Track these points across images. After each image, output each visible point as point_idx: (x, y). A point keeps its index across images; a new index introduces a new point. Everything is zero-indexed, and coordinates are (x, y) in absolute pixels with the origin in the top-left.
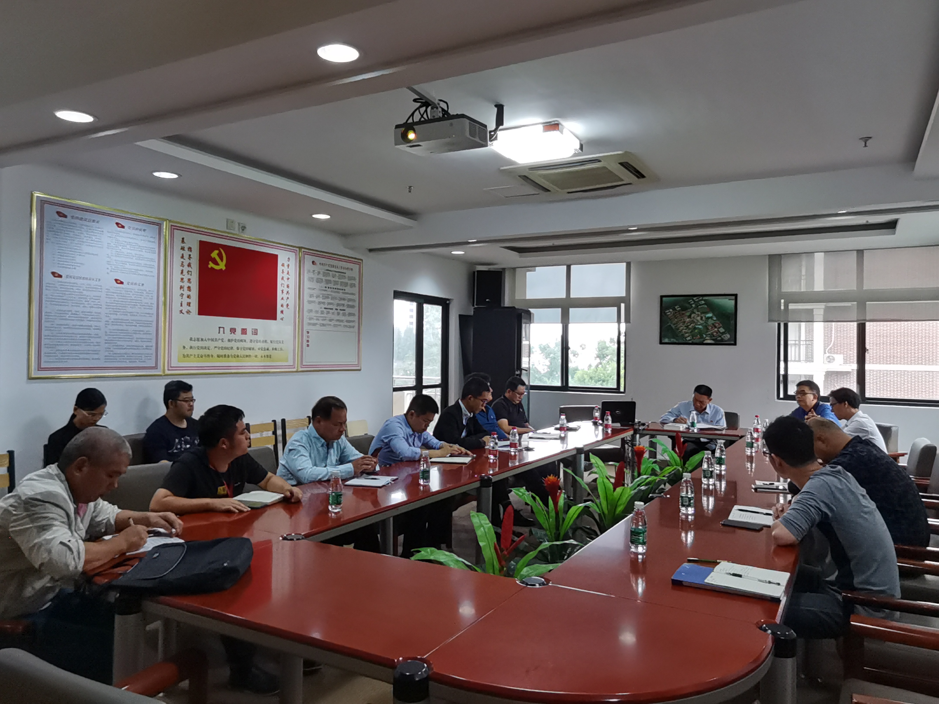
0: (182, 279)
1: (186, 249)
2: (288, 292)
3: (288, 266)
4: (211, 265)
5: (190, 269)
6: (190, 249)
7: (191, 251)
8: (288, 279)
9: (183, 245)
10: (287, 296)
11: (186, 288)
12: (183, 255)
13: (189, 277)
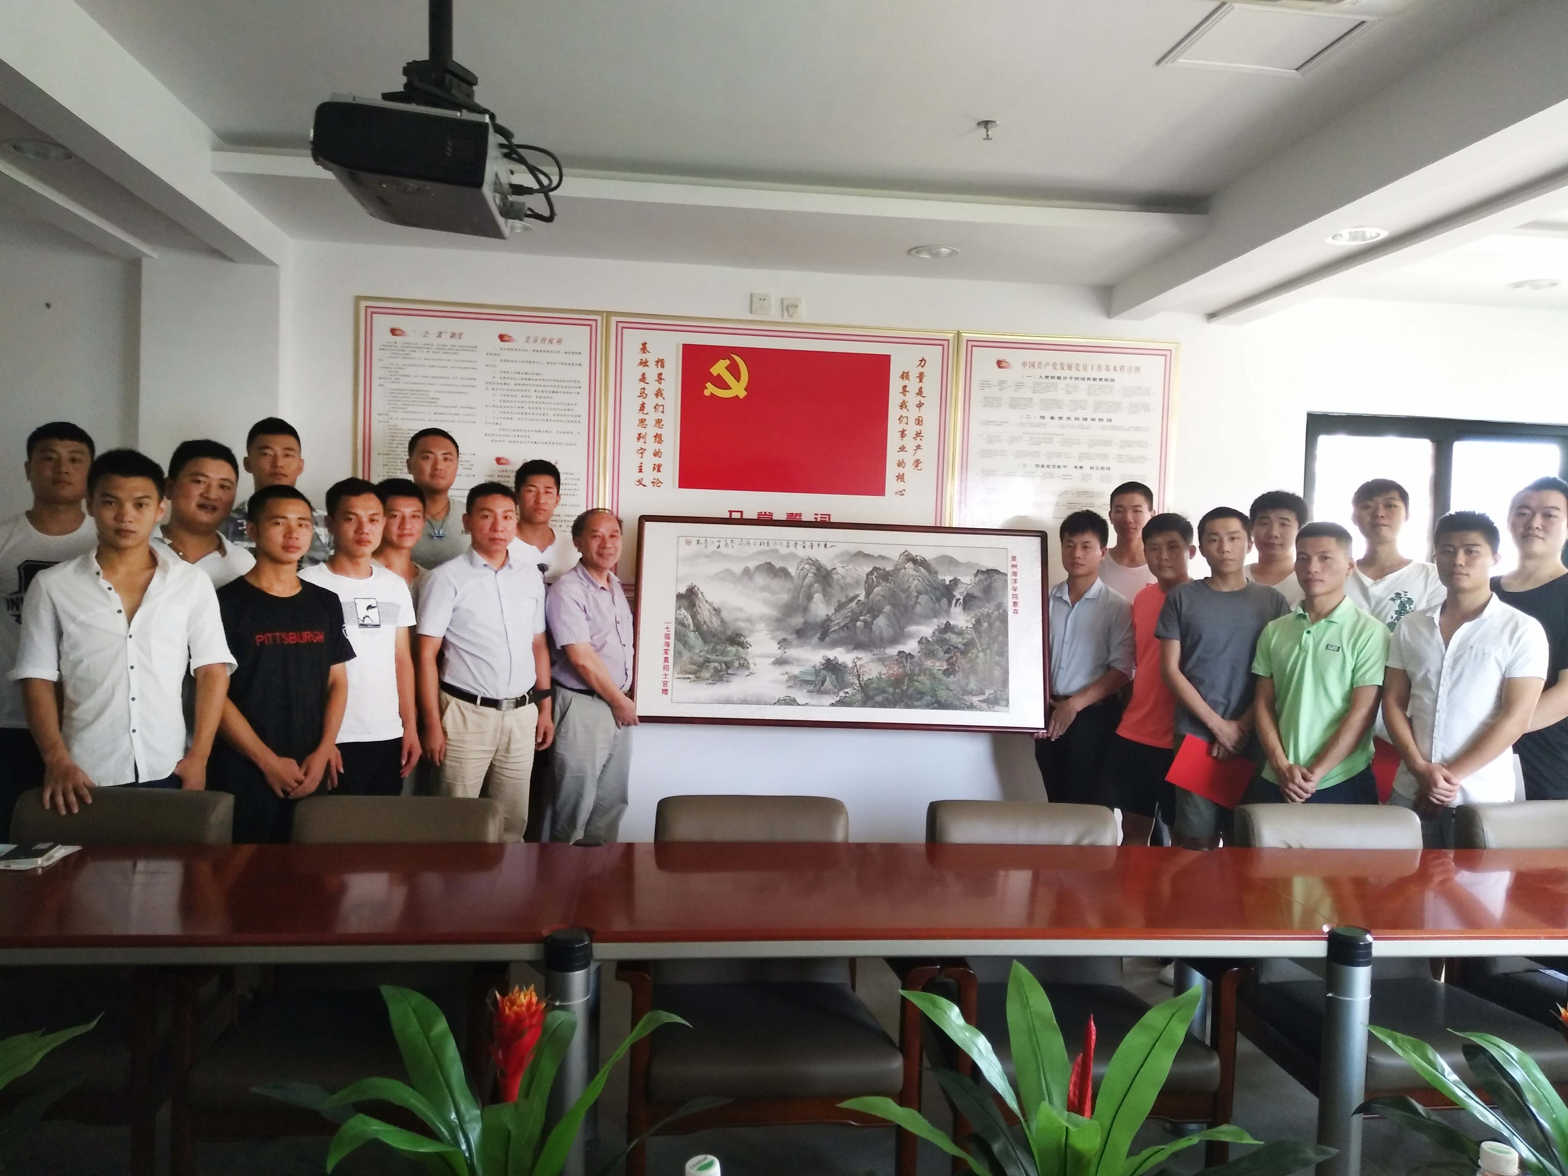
0: (642, 421)
1: (651, 363)
2: (918, 434)
3: (921, 377)
4: (710, 389)
5: (660, 401)
6: (660, 363)
7: (663, 366)
8: (920, 405)
9: (644, 357)
10: (918, 442)
11: (650, 438)
12: (644, 375)
13: (659, 415)
